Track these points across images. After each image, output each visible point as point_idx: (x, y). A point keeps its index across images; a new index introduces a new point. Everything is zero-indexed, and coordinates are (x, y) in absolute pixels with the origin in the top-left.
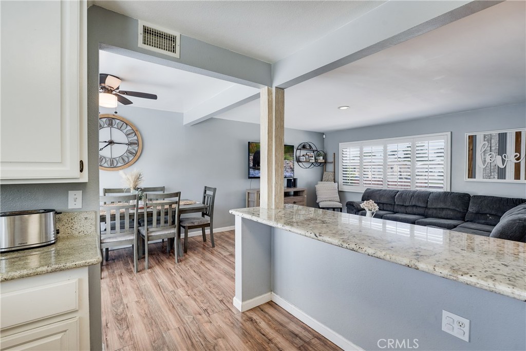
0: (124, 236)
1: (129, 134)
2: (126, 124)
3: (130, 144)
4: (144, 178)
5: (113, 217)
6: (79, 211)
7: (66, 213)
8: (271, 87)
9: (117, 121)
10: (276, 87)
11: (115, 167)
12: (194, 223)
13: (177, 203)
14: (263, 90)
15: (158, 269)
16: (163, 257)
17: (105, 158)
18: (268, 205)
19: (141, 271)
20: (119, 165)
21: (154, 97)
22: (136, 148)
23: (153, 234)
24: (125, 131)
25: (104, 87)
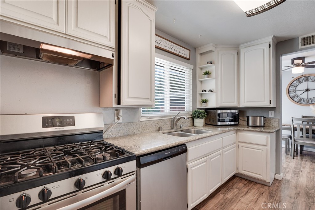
5: (301, 129)
6: (273, 118)
7: (268, 118)
9: (312, 77)
11: (310, 104)
17: (303, 99)
20: (313, 102)
25: (295, 65)
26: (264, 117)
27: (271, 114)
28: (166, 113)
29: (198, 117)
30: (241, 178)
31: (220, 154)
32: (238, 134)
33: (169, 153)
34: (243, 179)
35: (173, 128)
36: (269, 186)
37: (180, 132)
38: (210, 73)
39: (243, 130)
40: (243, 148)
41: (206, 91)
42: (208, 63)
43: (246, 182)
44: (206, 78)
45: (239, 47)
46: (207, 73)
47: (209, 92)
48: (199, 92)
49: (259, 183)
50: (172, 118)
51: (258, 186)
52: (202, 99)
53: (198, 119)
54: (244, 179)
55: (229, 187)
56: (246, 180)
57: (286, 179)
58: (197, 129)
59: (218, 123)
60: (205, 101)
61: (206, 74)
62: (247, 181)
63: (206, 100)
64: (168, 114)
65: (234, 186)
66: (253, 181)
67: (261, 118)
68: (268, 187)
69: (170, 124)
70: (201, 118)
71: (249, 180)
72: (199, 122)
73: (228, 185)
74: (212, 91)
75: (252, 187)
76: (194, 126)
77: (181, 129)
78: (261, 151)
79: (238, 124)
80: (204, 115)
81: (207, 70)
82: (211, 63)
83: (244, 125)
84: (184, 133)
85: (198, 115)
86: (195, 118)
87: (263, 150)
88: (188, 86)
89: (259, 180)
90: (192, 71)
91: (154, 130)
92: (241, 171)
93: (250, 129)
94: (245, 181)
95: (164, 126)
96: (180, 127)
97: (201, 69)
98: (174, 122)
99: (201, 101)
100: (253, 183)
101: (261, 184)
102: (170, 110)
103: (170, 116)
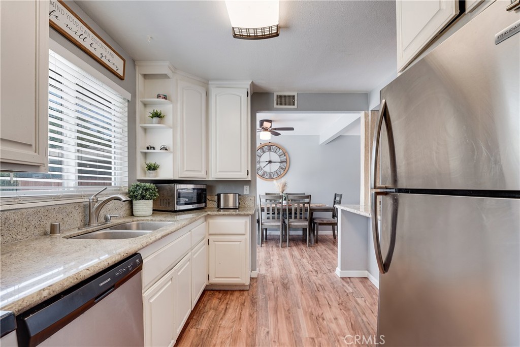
0: (274, 222)
1: (281, 155)
2: (279, 148)
3: (282, 162)
4: (289, 185)
5: (268, 209)
6: (248, 196)
7: (242, 196)
8: (368, 111)
9: (274, 147)
10: (371, 111)
11: (272, 178)
12: (323, 221)
13: (309, 203)
14: (362, 114)
15: (294, 248)
16: (300, 243)
17: (266, 172)
18: (365, 202)
19: (284, 247)
20: (275, 177)
21: (292, 129)
22: (286, 165)
23: (292, 224)
24: (278, 153)
25: (263, 128)
26: (239, 195)
27: (246, 190)
28: (66, 189)
29: (143, 197)
30: (212, 290)
31: (189, 260)
32: (208, 222)
33: (109, 279)
34: (215, 292)
35: (88, 224)
36: (248, 290)
37: (108, 231)
38: (163, 116)
39: (216, 215)
40: (216, 243)
41: (154, 149)
42: (159, 96)
43: (221, 295)
44: (154, 123)
45: (208, 84)
46: (157, 115)
47: (162, 151)
48: (140, 148)
49: (236, 291)
50: (88, 200)
51: (237, 294)
52: (148, 162)
53: (142, 202)
54: (217, 291)
55: (200, 311)
56: (219, 291)
57: (261, 274)
58: (143, 220)
59: (177, 208)
60: (152, 168)
61: (155, 117)
62: (222, 292)
63: (154, 165)
64: (72, 191)
65: (206, 308)
66: (228, 291)
67: (235, 196)
68: (247, 292)
69: (81, 214)
70: (148, 199)
71: (224, 291)
72: (144, 206)
73: (198, 310)
74: (166, 150)
75: (229, 299)
76: (132, 214)
77: (109, 224)
78: (239, 243)
79: (206, 206)
80: (154, 193)
81: (158, 109)
82: (165, 98)
83: (212, 208)
84: (118, 231)
85: (142, 193)
86: (136, 200)
87: (240, 241)
88: (121, 134)
89: (236, 285)
90: (127, 104)
91: (37, 232)
92: (214, 280)
93: (222, 212)
94: (219, 293)
95: (65, 219)
96: (106, 219)
97: (145, 105)
98: (93, 210)
99: (146, 166)
100: (229, 293)
101: (238, 291)
102: (81, 184)
103: (81, 196)
